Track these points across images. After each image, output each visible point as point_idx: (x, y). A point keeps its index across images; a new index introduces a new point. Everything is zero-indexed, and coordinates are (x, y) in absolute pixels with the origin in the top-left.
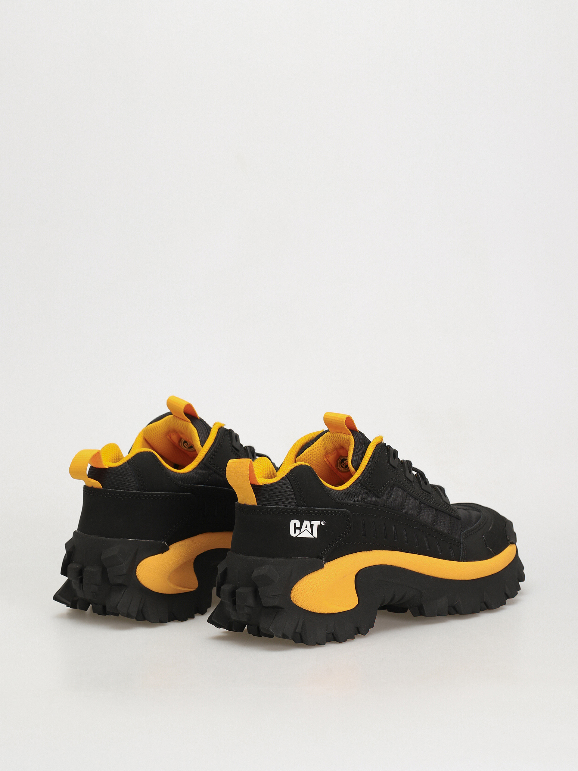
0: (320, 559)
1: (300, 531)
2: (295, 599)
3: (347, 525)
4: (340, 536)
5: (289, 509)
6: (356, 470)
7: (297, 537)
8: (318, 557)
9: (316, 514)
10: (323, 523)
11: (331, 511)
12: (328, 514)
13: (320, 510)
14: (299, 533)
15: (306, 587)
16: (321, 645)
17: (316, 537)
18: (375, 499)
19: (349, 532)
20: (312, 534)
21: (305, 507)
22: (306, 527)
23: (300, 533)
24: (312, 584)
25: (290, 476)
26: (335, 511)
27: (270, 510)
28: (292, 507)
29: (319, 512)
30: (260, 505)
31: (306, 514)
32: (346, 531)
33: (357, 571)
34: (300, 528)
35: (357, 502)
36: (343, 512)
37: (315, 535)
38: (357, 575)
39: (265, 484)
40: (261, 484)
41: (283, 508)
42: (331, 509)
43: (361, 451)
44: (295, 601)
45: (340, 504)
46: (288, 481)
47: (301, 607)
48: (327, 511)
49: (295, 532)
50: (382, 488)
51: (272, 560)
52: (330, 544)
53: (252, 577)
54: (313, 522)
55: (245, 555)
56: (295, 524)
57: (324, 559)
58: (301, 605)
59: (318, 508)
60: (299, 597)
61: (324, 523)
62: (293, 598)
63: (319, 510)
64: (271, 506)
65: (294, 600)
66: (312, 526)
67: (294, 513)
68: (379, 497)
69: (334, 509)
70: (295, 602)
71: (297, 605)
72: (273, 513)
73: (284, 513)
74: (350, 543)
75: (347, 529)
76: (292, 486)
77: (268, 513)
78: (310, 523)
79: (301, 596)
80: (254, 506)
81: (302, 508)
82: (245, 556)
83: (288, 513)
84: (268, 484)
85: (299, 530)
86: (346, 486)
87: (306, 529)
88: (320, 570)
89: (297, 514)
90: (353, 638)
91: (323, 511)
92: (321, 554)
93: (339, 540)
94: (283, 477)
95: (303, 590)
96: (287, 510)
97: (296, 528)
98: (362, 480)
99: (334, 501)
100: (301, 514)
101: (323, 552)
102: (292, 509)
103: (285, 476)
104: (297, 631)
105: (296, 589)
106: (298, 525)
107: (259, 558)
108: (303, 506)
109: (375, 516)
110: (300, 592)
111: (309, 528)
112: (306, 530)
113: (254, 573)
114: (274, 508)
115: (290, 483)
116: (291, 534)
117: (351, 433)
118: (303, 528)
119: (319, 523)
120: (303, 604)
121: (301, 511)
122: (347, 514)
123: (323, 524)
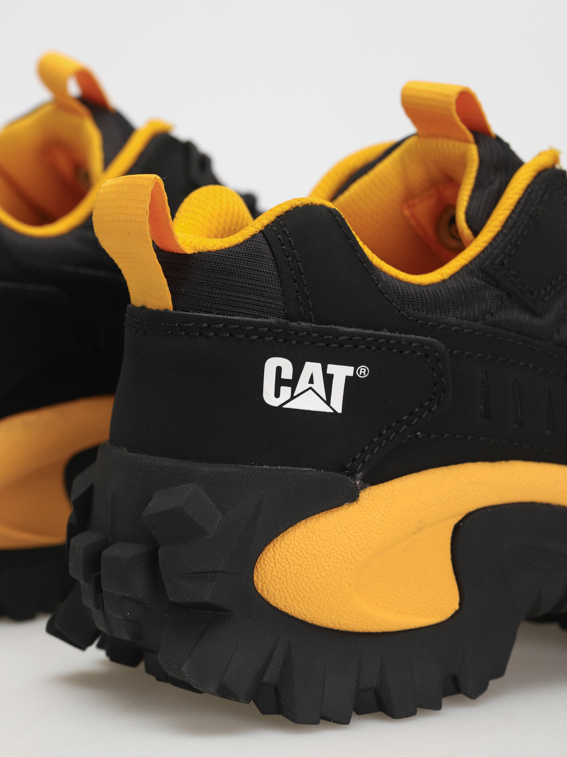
0: (348, 475)
1: (293, 391)
2: (265, 585)
3: (435, 384)
4: (411, 414)
5: (263, 325)
6: (476, 233)
7: (285, 406)
8: (342, 469)
9: (341, 346)
10: (361, 372)
11: (388, 339)
12: (379, 348)
13: (353, 334)
14: (289, 397)
15: (299, 552)
16: (335, 722)
17: (339, 410)
18: (524, 318)
19: (438, 404)
20: (328, 402)
21: (312, 322)
22: (311, 381)
23: (293, 398)
24: (318, 547)
25: (275, 231)
26: (399, 341)
27: (209, 326)
28: (272, 320)
29: (350, 339)
30: (182, 310)
31: (313, 343)
32: (431, 400)
33: (459, 514)
34: (293, 383)
35: (470, 320)
36: (422, 344)
37: (337, 404)
38: (457, 528)
39: (199, 252)
40: (189, 251)
41: (243, 321)
42: (389, 334)
43: (496, 186)
44: (266, 592)
45: (416, 322)
46: (265, 247)
47: (284, 609)
48: (377, 338)
49: (277, 394)
50: (546, 289)
51: (205, 468)
52: (380, 435)
53: (144, 514)
54: (331, 369)
55: (135, 452)
56: (279, 370)
57: (359, 475)
58: (284, 604)
59: (350, 330)
60: (277, 580)
61: (364, 372)
62: (260, 584)
63: (351, 336)
64: (212, 315)
65: (264, 589)
66: (328, 380)
67: (276, 339)
68: (535, 314)
69: (397, 335)
70: (265, 595)
71: (272, 604)
72: (216, 334)
73: (247, 337)
74: (442, 435)
75: (434, 394)
76: (275, 259)
77: (201, 334)
78: (324, 369)
79: (283, 578)
80: (165, 312)
81: (303, 324)
82: (134, 455)
83: (260, 337)
84: (209, 252)
85: (290, 388)
86: (442, 274)
87: (311, 385)
88: (345, 506)
89: (285, 341)
90: (436, 706)
91: (364, 337)
92: (353, 460)
93: (408, 424)
94: (254, 236)
95: (291, 562)
96: (255, 328)
97: (280, 382)
98: (488, 262)
99: (399, 311)
100: (297, 343)
101: (357, 457)
102: (270, 327)
103: (261, 231)
104: (265, 679)
105: (271, 557)
106: (287, 374)
107: (167, 462)
108: (303, 320)
109: (521, 364)
110: (281, 567)
111: (319, 385)
112: (311, 388)
113: (150, 505)
114: (218, 321)
115: (272, 252)
116: (265, 398)
117: (470, 136)
118: (303, 383)
119: (349, 371)
120: (290, 602)
121: (296, 333)
122: (435, 351)
123: (362, 374)
